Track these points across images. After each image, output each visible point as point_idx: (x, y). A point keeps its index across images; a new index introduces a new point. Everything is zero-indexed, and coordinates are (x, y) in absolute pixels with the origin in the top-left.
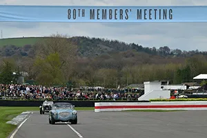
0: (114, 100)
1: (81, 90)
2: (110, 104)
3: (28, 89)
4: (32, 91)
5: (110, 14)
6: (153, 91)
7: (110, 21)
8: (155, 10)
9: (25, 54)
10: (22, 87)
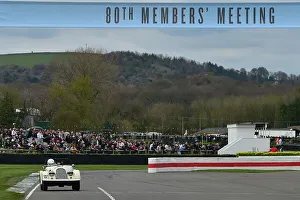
0: (179, 153)
1: (125, 137)
2: (173, 160)
3: (40, 135)
4: (47, 139)
5: (175, 16)
6: (241, 140)
7: (175, 26)
8: (247, 9)
9: (35, 80)
10: (30, 132)
